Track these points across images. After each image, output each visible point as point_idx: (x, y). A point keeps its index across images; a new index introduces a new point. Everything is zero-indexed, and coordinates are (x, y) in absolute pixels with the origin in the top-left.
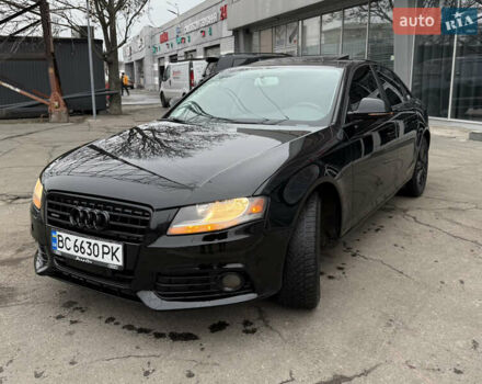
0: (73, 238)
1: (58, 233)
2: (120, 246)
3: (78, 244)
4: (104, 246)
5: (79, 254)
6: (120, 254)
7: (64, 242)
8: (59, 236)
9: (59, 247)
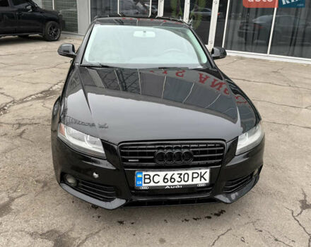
0: (162, 174)
1: (144, 173)
2: (208, 171)
3: (168, 177)
5: (169, 183)
6: (207, 176)
7: (151, 178)
8: (145, 175)
9: (145, 183)
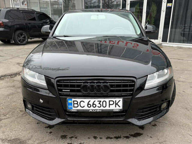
1: (73, 100)
2: (121, 99)
3: (91, 103)
4: (110, 101)
5: (92, 108)
6: (121, 104)
7: (79, 104)
8: (74, 101)
9: (74, 107)
